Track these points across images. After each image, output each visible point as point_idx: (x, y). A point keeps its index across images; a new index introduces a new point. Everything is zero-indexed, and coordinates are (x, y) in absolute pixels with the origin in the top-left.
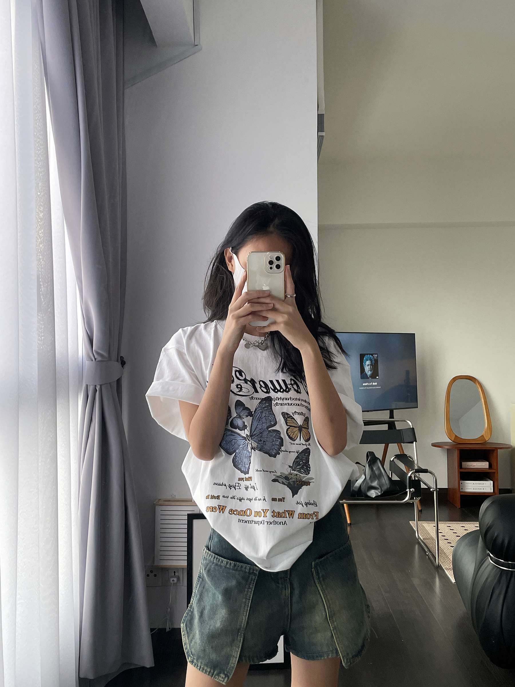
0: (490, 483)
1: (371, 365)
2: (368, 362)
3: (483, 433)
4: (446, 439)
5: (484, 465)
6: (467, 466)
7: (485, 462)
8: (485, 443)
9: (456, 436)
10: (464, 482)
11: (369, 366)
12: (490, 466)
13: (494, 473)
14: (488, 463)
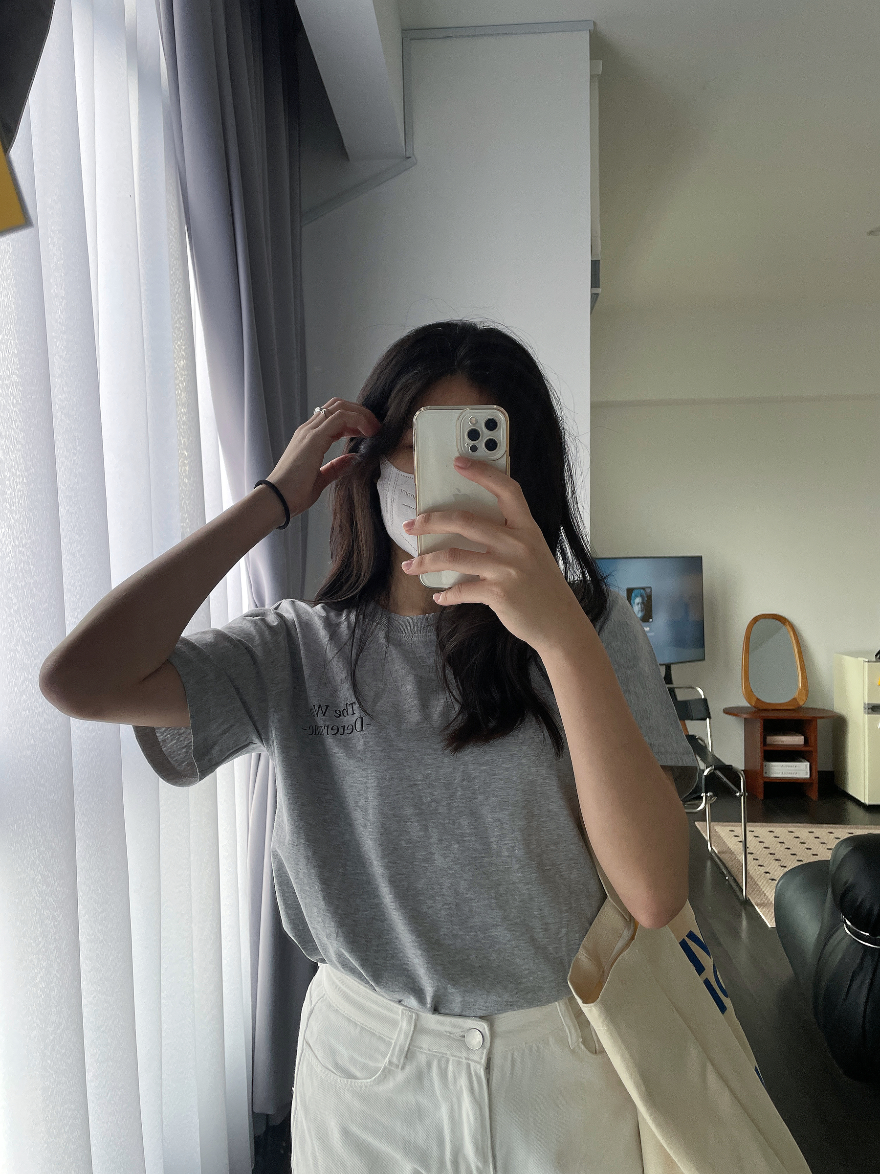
0: (806, 766)
1: (643, 603)
2: (638, 600)
3: (795, 694)
4: (744, 703)
5: (797, 740)
6: (776, 741)
7: (799, 736)
8: (799, 709)
9: (758, 700)
10: (769, 765)
11: (640, 605)
12: (806, 741)
13: (811, 752)
14: (803, 737)
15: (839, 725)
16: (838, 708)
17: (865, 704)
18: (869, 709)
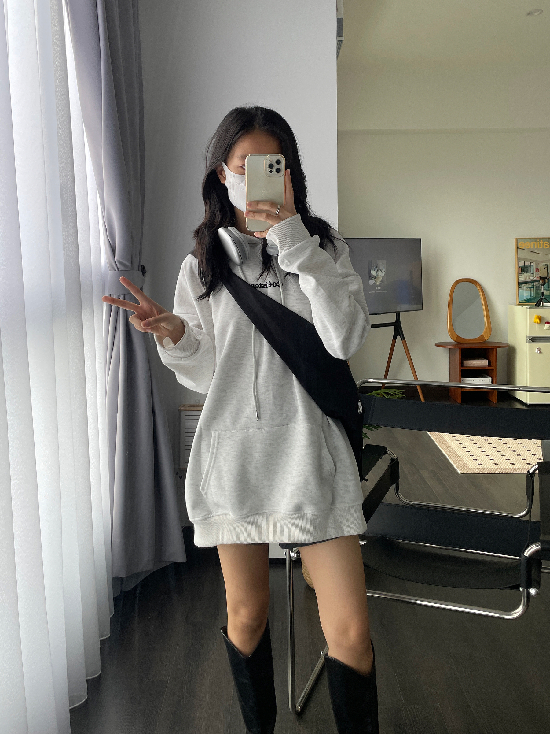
0: (489, 379)
3: (483, 333)
4: (449, 339)
5: (483, 363)
6: (468, 364)
7: (484, 360)
8: (485, 342)
9: (458, 336)
10: (465, 380)
12: (489, 363)
13: (493, 370)
14: (487, 361)
15: (511, 352)
16: (511, 341)
17: (527, 336)
18: (529, 340)
